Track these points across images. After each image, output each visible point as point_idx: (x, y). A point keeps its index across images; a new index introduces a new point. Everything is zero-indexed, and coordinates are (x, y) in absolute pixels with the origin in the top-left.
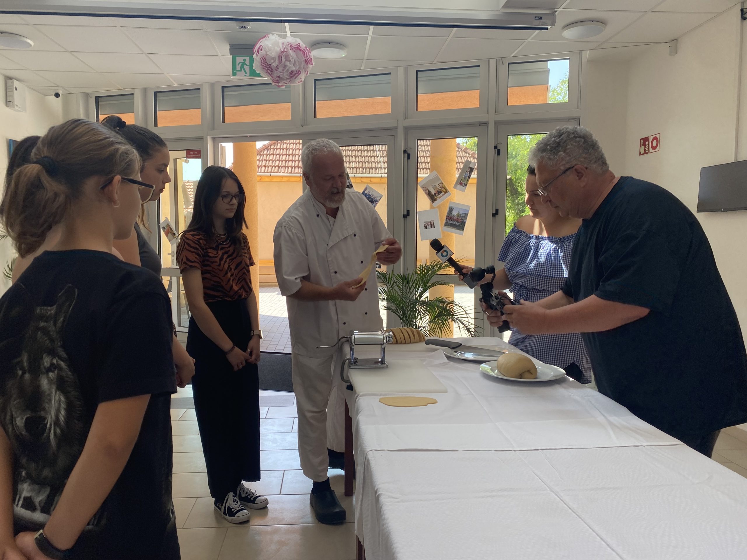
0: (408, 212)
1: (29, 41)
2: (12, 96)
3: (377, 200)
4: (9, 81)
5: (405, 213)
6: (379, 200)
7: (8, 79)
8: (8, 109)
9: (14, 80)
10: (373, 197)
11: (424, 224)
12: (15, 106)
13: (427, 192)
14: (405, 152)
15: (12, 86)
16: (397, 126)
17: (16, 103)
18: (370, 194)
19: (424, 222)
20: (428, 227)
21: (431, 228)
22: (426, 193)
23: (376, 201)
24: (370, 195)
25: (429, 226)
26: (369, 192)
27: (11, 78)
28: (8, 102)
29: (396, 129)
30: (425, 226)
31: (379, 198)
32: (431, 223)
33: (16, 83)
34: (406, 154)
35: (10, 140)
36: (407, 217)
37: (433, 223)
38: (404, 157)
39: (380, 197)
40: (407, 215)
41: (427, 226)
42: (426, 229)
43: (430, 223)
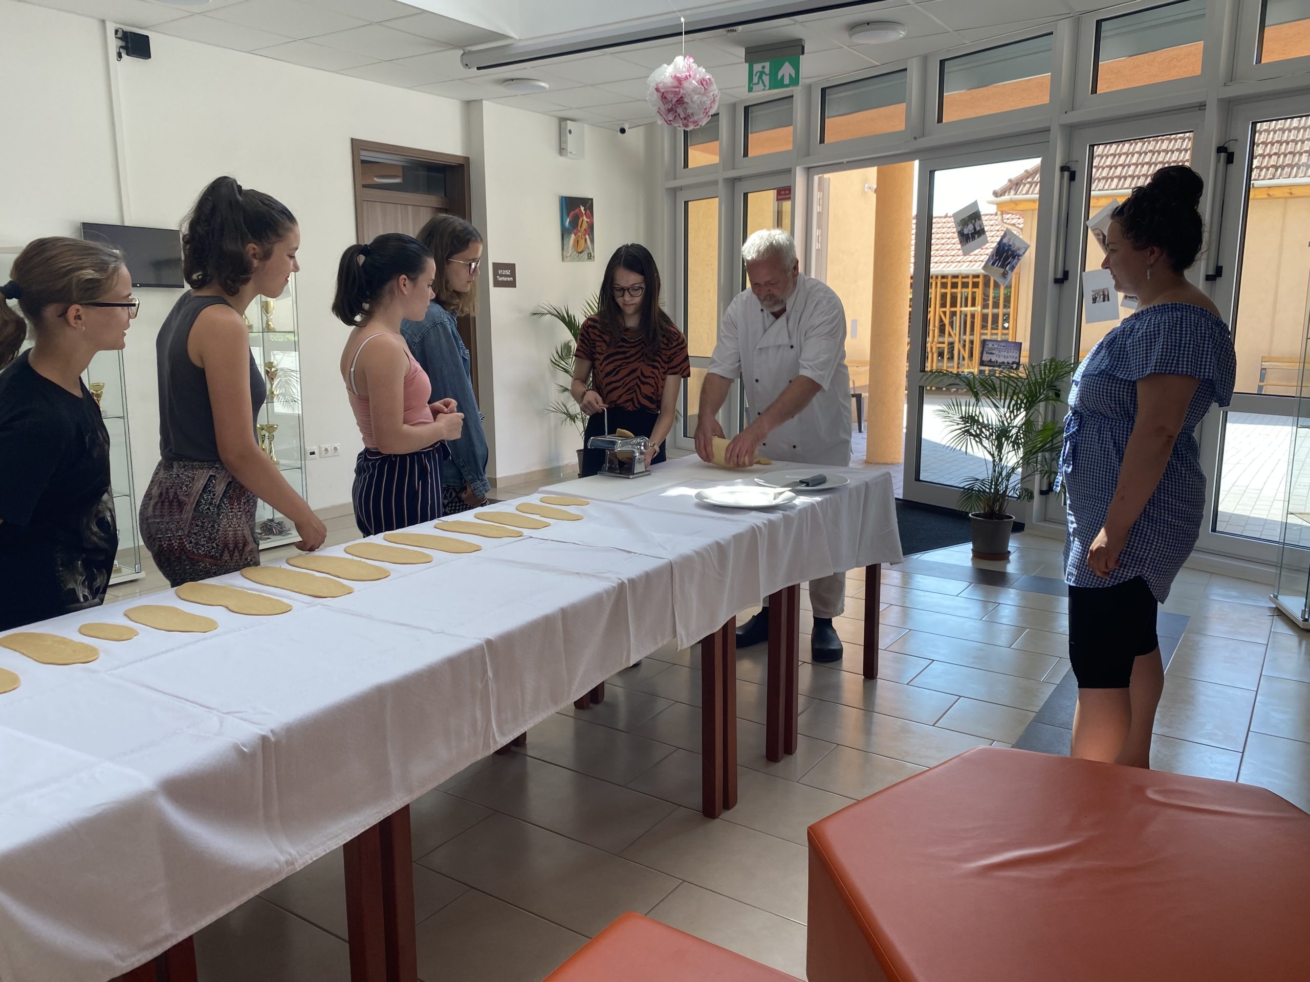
0: (1066, 275)
1: (543, 84)
2: (566, 142)
3: (1021, 253)
4: (563, 124)
5: (1060, 276)
6: (1024, 253)
7: (563, 120)
8: (562, 158)
9: (569, 122)
10: (1014, 249)
11: (1093, 293)
12: (569, 154)
13: (1101, 237)
14: (1063, 169)
15: (566, 128)
16: (1049, 125)
17: (568, 151)
18: (1011, 243)
19: (1093, 291)
20: (1098, 299)
21: (1104, 301)
22: (1098, 240)
23: (1019, 256)
24: (1010, 246)
25: (1100, 297)
26: (1010, 239)
27: (566, 119)
28: (562, 150)
29: (1047, 130)
30: (1093, 299)
31: (1023, 251)
32: (1103, 292)
33: (570, 125)
34: (1066, 174)
35: (562, 197)
36: (1063, 283)
37: (1106, 293)
38: (1062, 177)
39: (1025, 248)
40: (1062, 279)
41: (1096, 298)
42: (1095, 302)
43: (1101, 293)
